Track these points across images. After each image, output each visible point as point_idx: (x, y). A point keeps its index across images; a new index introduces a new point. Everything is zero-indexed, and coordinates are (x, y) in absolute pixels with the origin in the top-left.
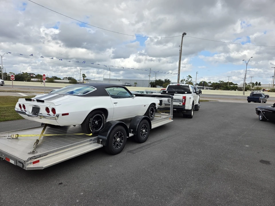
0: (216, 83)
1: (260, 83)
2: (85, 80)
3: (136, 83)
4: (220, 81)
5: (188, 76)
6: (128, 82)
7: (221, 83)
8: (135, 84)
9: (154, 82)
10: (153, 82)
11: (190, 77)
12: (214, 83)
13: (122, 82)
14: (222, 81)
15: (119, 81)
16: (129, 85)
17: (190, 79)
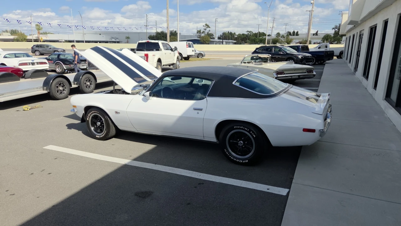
0: (243, 34)
1: (297, 32)
2: (41, 34)
3: (128, 38)
4: (248, 31)
5: (205, 26)
6: (115, 36)
7: (250, 33)
8: (126, 38)
9: (154, 36)
10: (152, 35)
11: (207, 26)
12: (240, 34)
13: (104, 36)
14: (250, 32)
15: (100, 34)
16: (117, 40)
17: (208, 29)
